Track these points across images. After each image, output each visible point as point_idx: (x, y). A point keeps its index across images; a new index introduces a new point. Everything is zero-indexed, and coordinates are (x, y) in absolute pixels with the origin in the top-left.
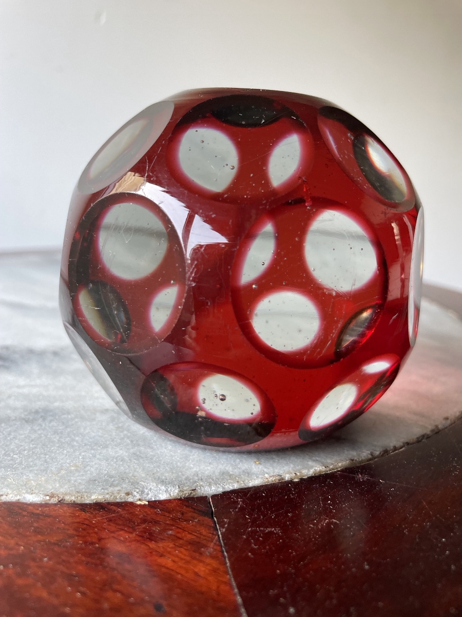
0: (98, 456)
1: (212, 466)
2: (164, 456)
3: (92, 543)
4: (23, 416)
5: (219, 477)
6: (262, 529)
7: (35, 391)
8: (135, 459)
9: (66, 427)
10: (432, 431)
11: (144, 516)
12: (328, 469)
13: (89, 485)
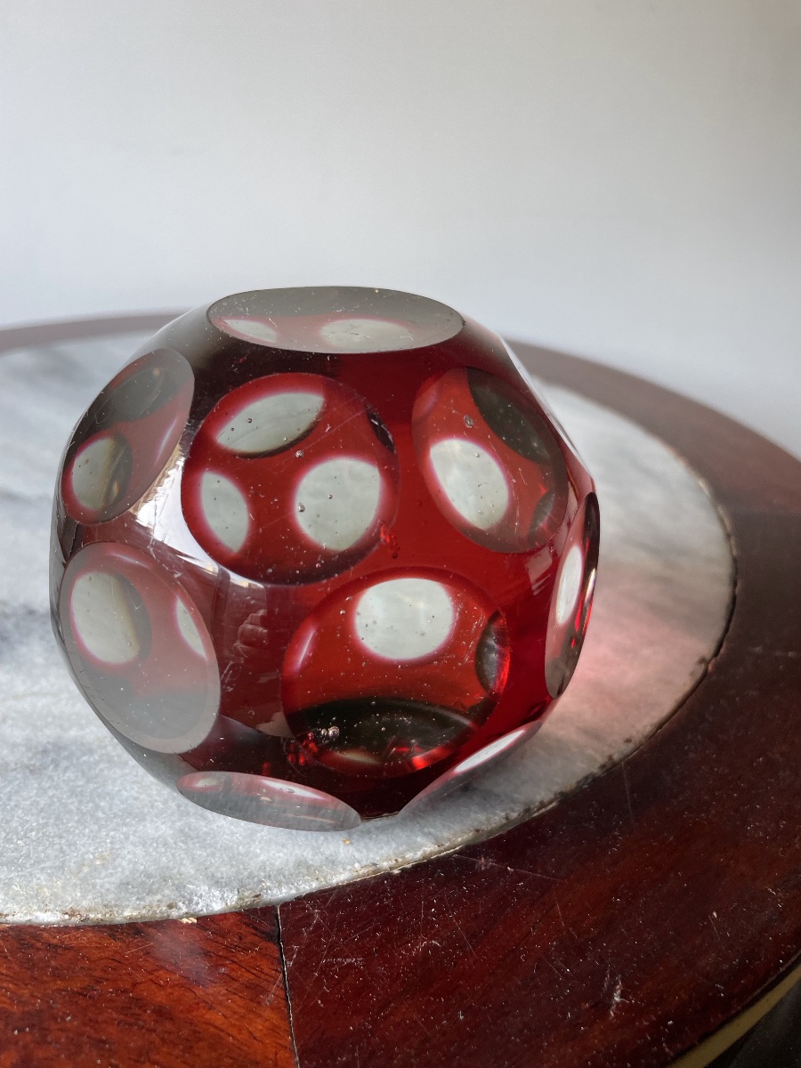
0: (132, 838)
1: (285, 850)
3: (126, 991)
4: (25, 760)
5: (292, 871)
6: (340, 960)
7: (41, 702)
8: (182, 842)
9: (88, 781)
11: (191, 943)
12: (442, 848)
13: (120, 893)
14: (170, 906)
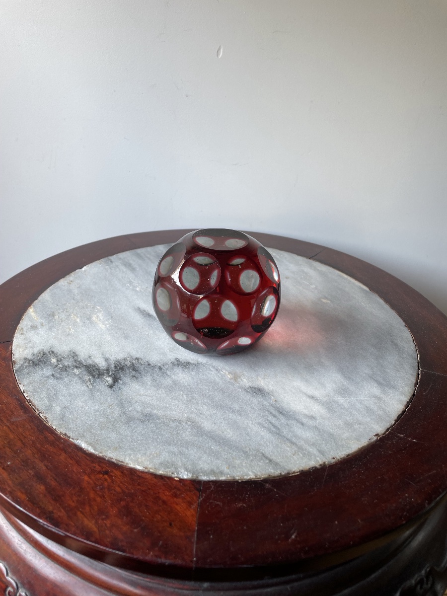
0: (166, 450)
3: (156, 494)
5: (209, 472)
6: (216, 502)
7: (148, 399)
8: (180, 455)
9: (157, 429)
10: (320, 465)
11: (176, 485)
12: (256, 478)
13: (160, 466)
14: (172, 473)
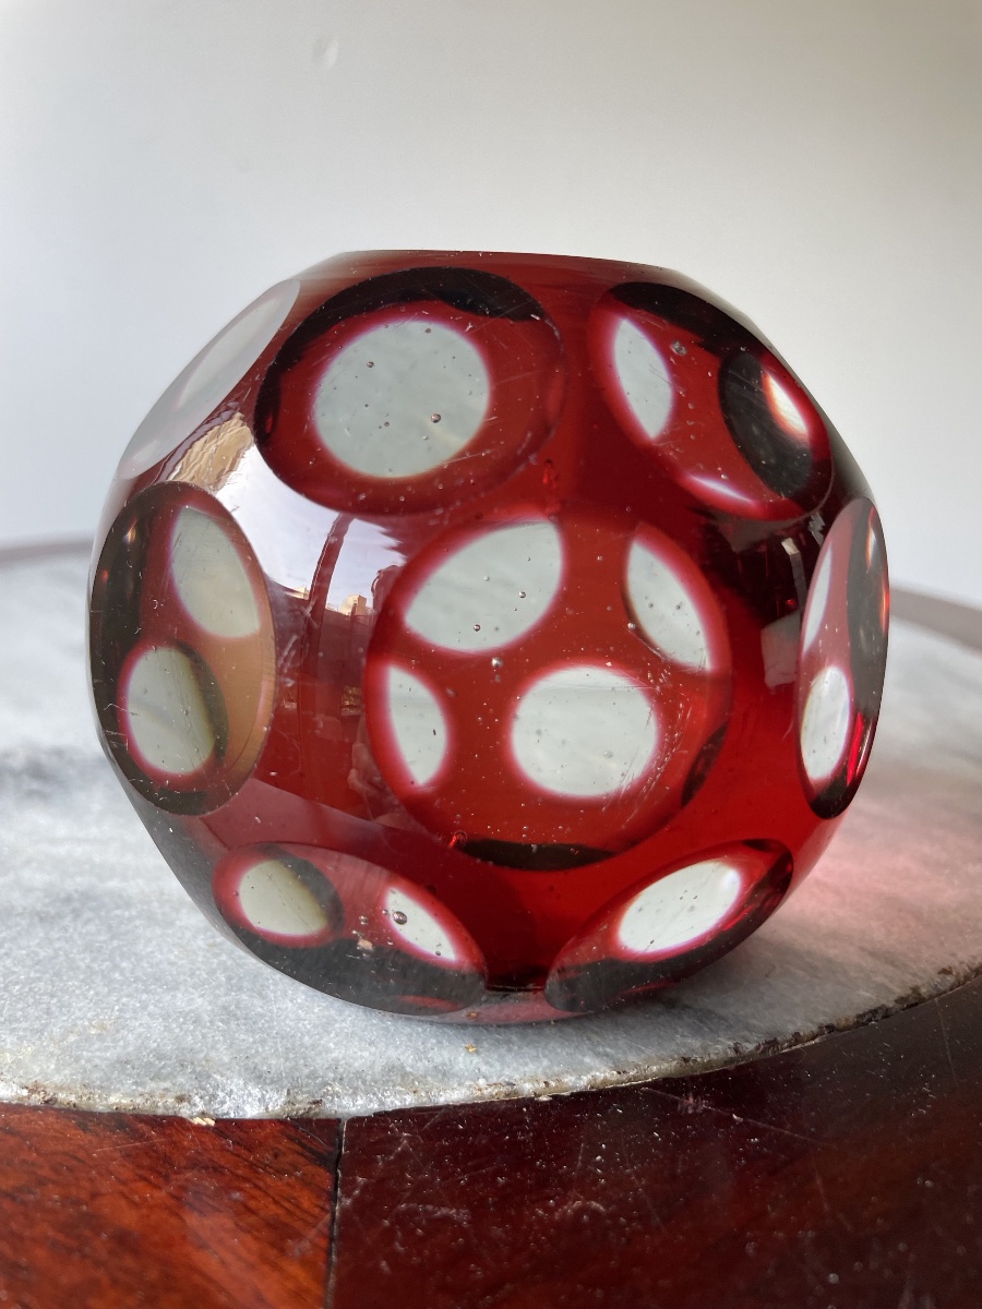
0: (151, 1008)
1: (373, 1049)
2: (282, 1017)
3: (77, 1203)
5: (378, 1077)
6: (430, 1207)
8: (222, 1021)
9: (113, 938)
10: (900, 1000)
11: (197, 1152)
12: (624, 1077)
13: (112, 1072)
